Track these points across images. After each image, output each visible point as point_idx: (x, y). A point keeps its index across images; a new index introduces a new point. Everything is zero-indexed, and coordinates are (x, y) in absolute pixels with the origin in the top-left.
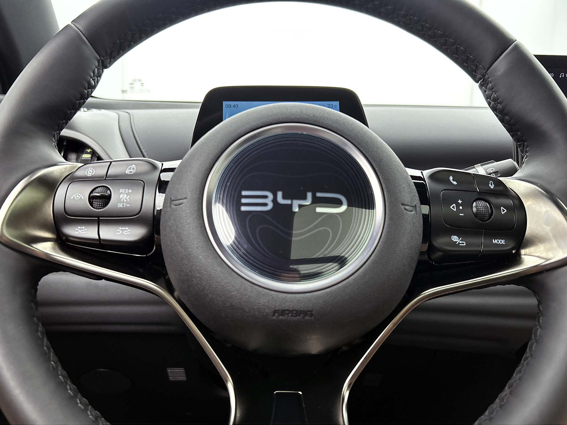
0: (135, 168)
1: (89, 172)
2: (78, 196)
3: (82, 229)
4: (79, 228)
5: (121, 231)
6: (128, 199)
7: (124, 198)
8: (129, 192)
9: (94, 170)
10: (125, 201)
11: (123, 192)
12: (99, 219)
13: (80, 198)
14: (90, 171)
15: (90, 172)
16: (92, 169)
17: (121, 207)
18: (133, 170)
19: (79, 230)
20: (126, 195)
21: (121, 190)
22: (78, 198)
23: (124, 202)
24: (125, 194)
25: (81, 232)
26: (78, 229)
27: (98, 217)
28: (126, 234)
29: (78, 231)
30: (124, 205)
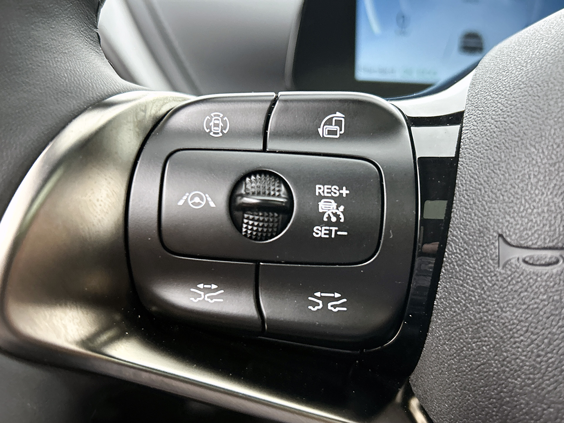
0: (343, 120)
1: (212, 124)
2: (197, 200)
3: (210, 290)
4: (201, 286)
5: (320, 302)
6: (342, 216)
7: (330, 212)
8: (341, 194)
9: (225, 118)
10: (334, 219)
11: (326, 195)
12: (258, 267)
13: (203, 203)
14: (216, 122)
15: (216, 125)
16: (222, 115)
17: (323, 236)
18: (338, 129)
19: (202, 293)
20: (334, 205)
21: (320, 188)
22: (199, 204)
23: (329, 223)
24: (332, 201)
25: (206, 299)
26: (199, 289)
27: (257, 262)
28: (332, 309)
29: (200, 296)
30: (331, 231)
